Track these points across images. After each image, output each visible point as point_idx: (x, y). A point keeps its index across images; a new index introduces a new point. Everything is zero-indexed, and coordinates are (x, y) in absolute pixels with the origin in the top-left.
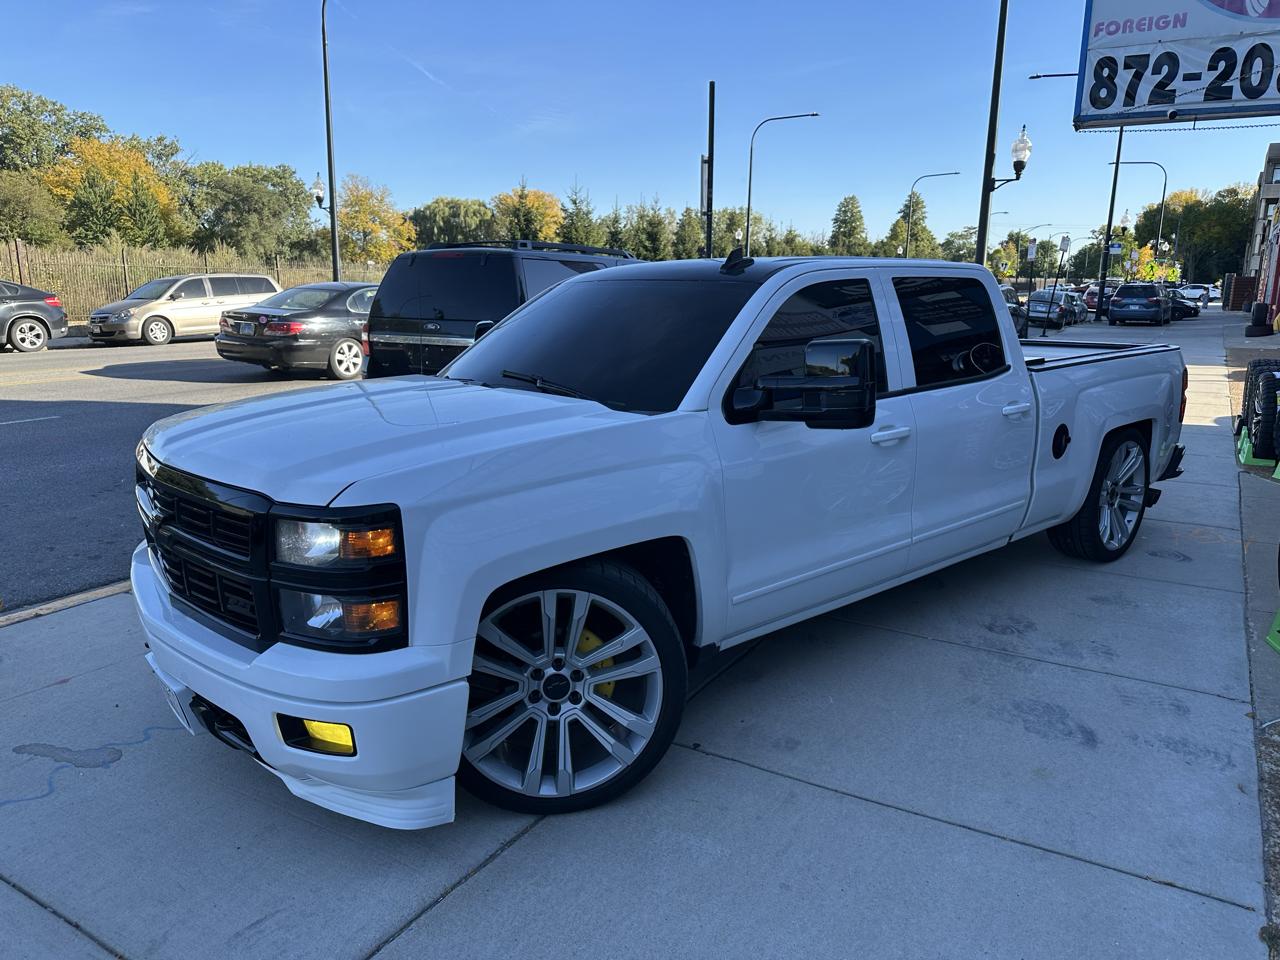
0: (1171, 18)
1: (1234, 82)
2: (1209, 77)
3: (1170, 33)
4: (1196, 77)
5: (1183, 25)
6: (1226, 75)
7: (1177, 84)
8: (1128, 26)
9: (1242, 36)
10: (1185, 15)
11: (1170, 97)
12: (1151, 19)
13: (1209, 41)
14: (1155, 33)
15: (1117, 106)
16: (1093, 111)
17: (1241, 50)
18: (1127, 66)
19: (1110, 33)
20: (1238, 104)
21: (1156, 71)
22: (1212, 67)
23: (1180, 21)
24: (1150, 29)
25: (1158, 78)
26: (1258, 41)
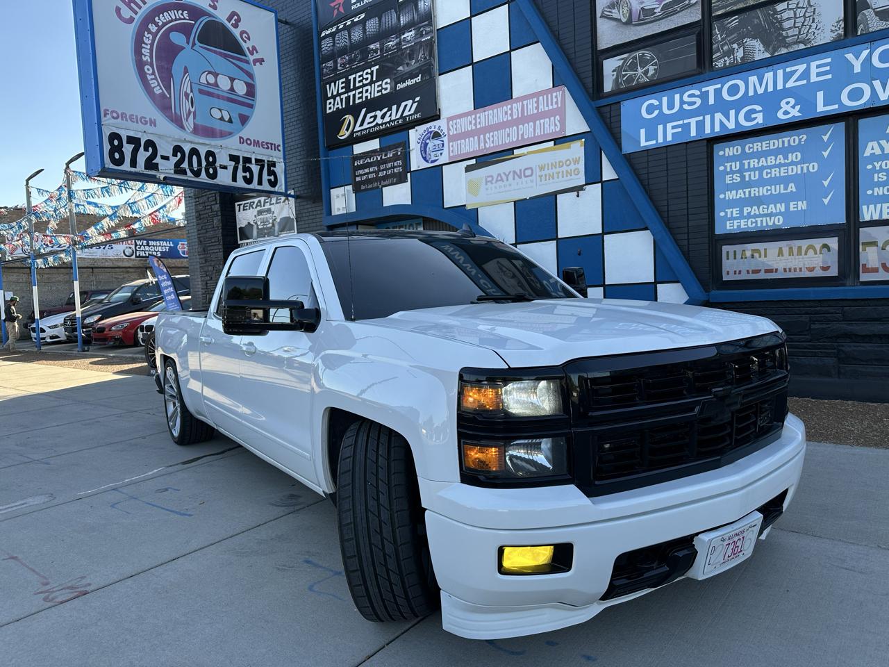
0: (148, 119)
1: (185, 165)
2: (174, 160)
3: (149, 128)
4: (167, 158)
5: (155, 126)
6: (181, 161)
7: (158, 160)
8: (123, 116)
9: (185, 141)
10: (155, 120)
11: (156, 167)
12: (137, 117)
13: (171, 139)
14: (140, 127)
15: (126, 166)
16: (112, 166)
17: (187, 149)
18: (128, 142)
19: (113, 118)
20: (189, 179)
21: (146, 150)
22: (175, 155)
23: (153, 123)
24: (137, 122)
25: (148, 154)
26: (193, 146)
